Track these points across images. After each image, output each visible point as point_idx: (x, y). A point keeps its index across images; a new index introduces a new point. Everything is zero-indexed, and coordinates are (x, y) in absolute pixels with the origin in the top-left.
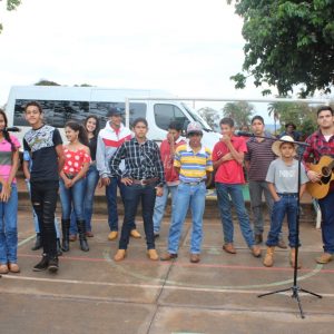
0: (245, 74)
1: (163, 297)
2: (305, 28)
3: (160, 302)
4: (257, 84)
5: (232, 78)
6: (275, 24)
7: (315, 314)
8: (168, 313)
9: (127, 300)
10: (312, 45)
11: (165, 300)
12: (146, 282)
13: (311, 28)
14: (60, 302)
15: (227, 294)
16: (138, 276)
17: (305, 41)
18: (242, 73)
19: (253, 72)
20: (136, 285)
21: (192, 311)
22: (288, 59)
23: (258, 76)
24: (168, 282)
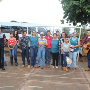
0: (64, 20)
1: (30, 77)
2: (78, 8)
3: (29, 78)
4: (67, 23)
5: (61, 21)
6: (70, 7)
7: (68, 83)
8: (30, 81)
9: (20, 78)
10: (80, 12)
11: (30, 78)
12: (27, 74)
13: (80, 8)
14: (3, 78)
15: (46, 77)
16: (25, 72)
17: (78, 11)
18: (63, 20)
19: (66, 19)
20: (24, 74)
21: (36, 81)
22: (74, 16)
23: (68, 21)
24: (32, 74)
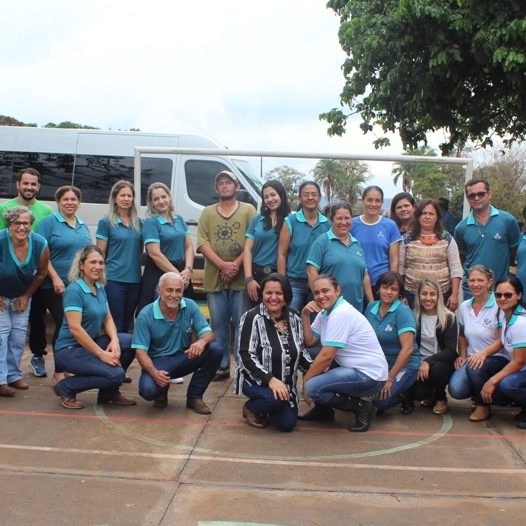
0: (345, 110)
1: (189, 471)
2: (442, 37)
3: (184, 478)
4: (366, 128)
5: (322, 116)
6: (392, 28)
8: (195, 493)
10: (453, 64)
11: (192, 476)
12: (163, 450)
13: (453, 37)
14: (23, 478)
15: (290, 468)
16: (148, 440)
17: (442, 58)
18: (340, 108)
19: (360, 108)
20: (145, 455)
21: (234, 491)
22: (415, 88)
23: (368, 114)
